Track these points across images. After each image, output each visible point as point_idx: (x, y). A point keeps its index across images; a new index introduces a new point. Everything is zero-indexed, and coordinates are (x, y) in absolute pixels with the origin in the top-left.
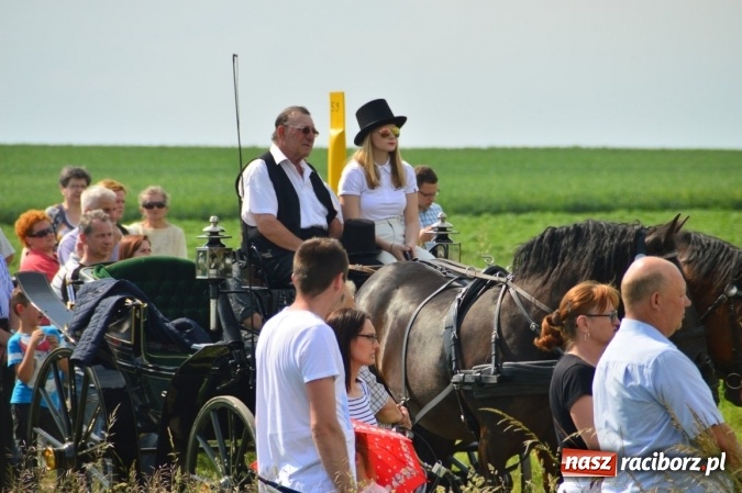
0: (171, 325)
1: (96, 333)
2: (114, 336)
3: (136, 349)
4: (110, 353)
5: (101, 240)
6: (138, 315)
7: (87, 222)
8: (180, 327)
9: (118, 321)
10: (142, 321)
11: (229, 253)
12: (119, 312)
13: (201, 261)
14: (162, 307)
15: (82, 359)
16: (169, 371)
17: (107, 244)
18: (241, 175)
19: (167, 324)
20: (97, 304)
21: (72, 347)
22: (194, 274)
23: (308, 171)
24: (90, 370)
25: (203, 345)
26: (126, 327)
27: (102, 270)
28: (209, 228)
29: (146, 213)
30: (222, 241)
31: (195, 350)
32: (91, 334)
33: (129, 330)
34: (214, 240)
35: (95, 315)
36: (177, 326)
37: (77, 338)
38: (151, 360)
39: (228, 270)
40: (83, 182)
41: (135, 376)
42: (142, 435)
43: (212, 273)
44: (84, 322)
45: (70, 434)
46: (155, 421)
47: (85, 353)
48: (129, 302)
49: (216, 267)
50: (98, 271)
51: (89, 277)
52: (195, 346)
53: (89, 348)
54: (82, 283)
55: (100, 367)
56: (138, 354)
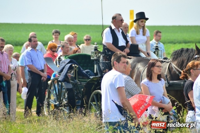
0: (84, 72)
1: (65, 73)
2: (70, 74)
3: (75, 78)
4: (68, 79)
5: (67, 49)
6: (76, 69)
7: (63, 44)
8: (87, 72)
9: (71, 70)
10: (77, 70)
11: (100, 52)
12: (71, 68)
13: (92, 54)
14: (82, 67)
15: (61, 80)
16: (84, 84)
17: (68, 50)
18: (103, 32)
19: (83, 71)
20: (65, 66)
21: (58, 77)
22: (90, 58)
23: (121, 31)
24: (63, 83)
25: (93, 77)
26: (72, 72)
27: (67, 57)
28: (95, 46)
29: (85, 42)
30: (98, 49)
31: (91, 78)
32: (63, 74)
33: (73, 73)
34: (96, 49)
35: (65, 69)
36: (86, 72)
37: (60, 75)
38: (79, 81)
39: (99, 57)
40: (58, 34)
41: (75, 85)
42: (77, 101)
43: (95, 58)
44: (62, 71)
45: (58, 100)
46: (80, 97)
47: (62, 79)
48: (73, 65)
49: (96, 56)
50: (66, 57)
51: (63, 58)
52: (91, 77)
53: (63, 77)
54: (61, 60)
55: (66, 82)
56: (76, 79)
